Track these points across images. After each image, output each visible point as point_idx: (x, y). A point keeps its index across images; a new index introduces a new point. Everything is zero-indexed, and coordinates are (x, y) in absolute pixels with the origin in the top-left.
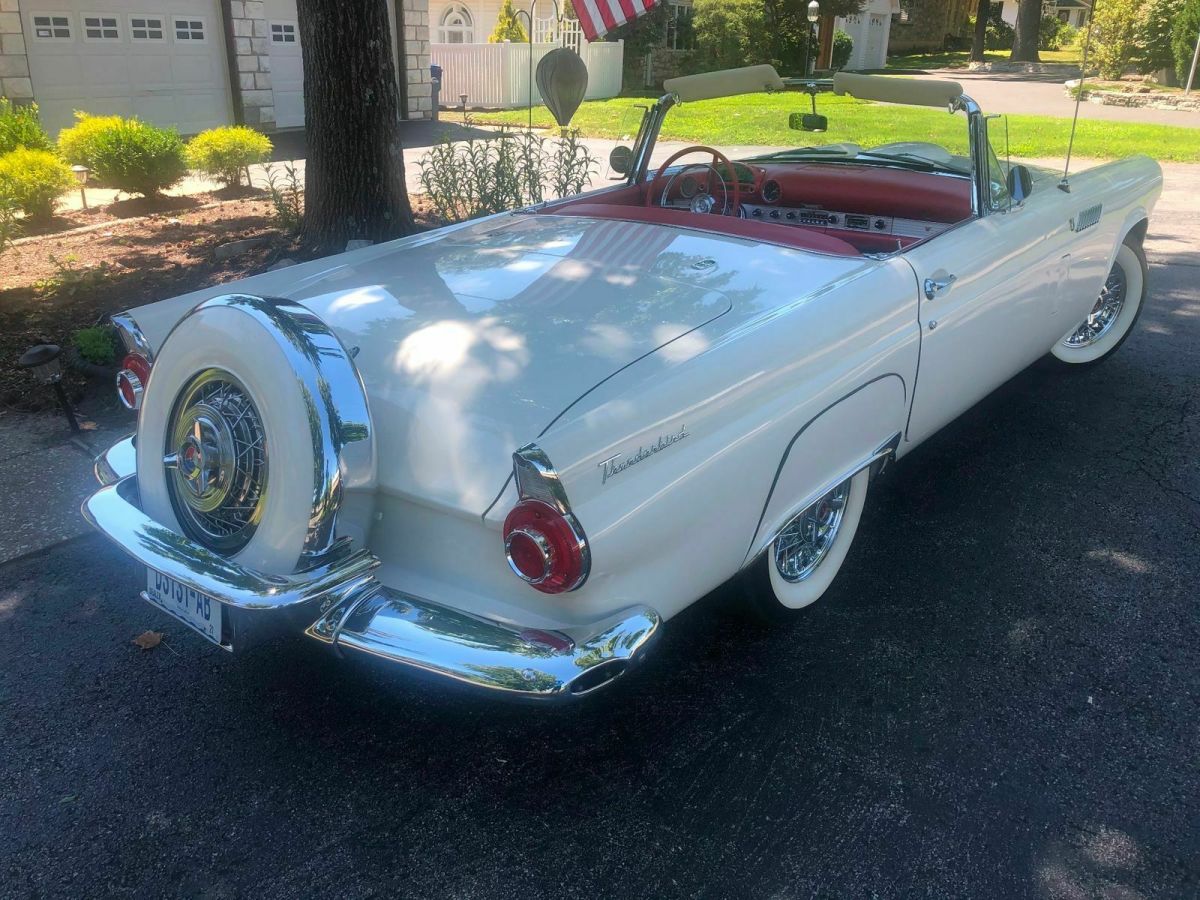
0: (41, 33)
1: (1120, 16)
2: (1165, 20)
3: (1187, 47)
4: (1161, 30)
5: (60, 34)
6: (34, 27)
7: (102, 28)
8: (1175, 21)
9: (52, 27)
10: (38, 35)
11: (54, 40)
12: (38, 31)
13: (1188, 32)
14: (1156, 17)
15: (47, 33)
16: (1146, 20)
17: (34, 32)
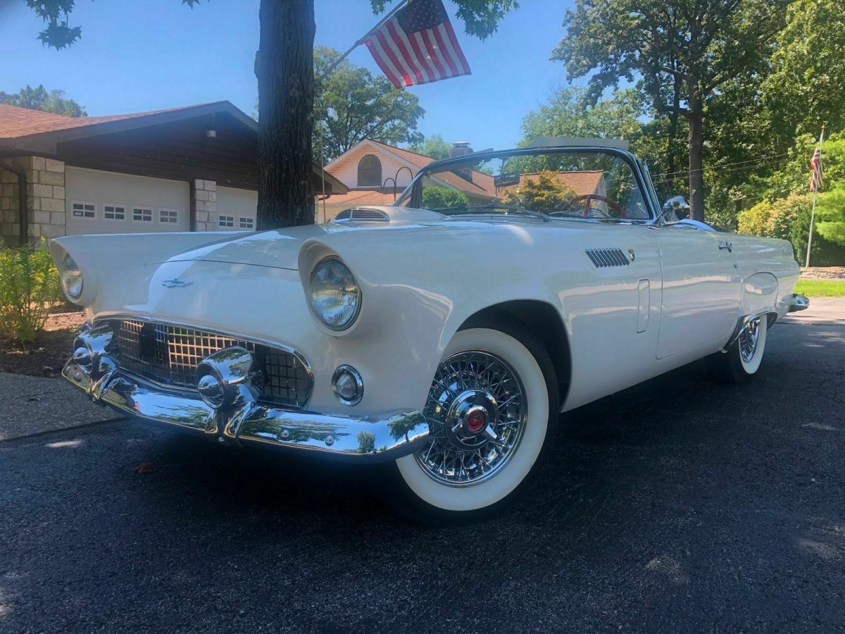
0: (77, 214)
1: (755, 225)
2: (786, 227)
3: (802, 241)
4: (783, 233)
5: (88, 215)
6: (72, 210)
7: (115, 213)
8: (792, 227)
9: (84, 211)
10: (74, 215)
11: (84, 218)
12: (75, 212)
13: (802, 232)
14: (779, 225)
15: (80, 214)
16: (773, 227)
17: (72, 213)
